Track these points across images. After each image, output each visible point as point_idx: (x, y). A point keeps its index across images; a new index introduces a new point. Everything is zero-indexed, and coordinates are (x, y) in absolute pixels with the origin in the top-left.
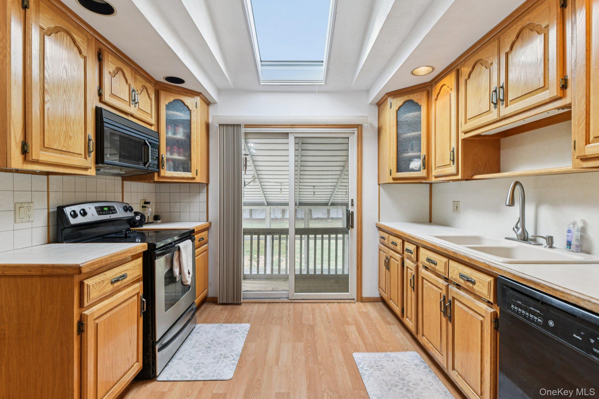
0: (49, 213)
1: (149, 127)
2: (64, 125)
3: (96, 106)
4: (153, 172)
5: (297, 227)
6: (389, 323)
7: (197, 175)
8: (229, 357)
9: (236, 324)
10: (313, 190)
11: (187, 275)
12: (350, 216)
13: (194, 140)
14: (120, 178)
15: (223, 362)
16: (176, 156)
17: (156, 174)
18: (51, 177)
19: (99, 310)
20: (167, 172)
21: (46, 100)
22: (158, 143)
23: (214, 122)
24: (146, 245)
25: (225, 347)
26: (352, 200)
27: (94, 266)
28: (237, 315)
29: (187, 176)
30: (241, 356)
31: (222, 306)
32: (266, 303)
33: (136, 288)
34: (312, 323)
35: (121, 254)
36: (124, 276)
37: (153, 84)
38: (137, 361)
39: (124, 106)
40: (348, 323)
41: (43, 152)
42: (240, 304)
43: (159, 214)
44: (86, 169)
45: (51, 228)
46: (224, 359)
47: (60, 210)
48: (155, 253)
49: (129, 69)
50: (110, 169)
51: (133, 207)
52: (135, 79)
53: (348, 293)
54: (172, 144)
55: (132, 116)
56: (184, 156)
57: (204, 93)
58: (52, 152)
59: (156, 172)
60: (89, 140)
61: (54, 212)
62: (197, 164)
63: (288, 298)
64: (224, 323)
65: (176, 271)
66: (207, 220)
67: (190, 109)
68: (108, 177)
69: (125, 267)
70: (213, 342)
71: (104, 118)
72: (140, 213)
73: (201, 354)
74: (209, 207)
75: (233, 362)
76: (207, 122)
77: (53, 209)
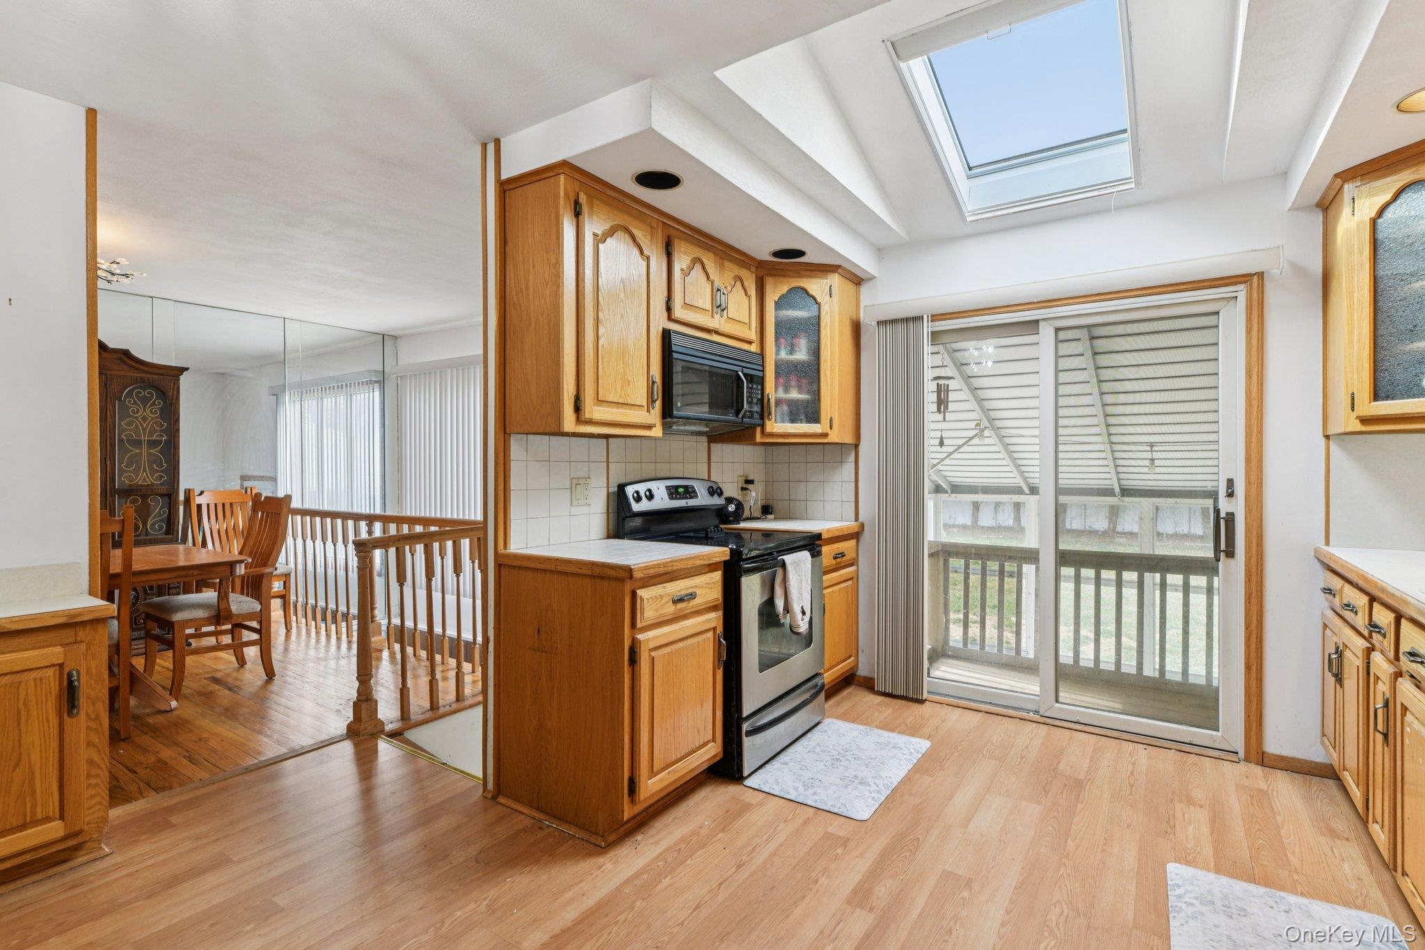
0: (608, 494)
1: (745, 346)
2: (621, 365)
3: (663, 328)
4: (753, 427)
5: (1062, 547)
6: (1333, 834)
7: (831, 428)
8: (869, 785)
9: (900, 736)
10: (1149, 455)
11: (799, 615)
12: (1223, 528)
13: (825, 361)
14: (705, 439)
15: (856, 789)
16: (794, 395)
17: (758, 429)
18: (611, 440)
19: (656, 638)
20: (778, 425)
21: (600, 334)
22: (760, 374)
23: (868, 319)
24: (727, 551)
25: (867, 766)
26: (1230, 483)
27: (648, 571)
28: (909, 720)
29: (812, 431)
30: (895, 790)
31: (882, 698)
32: (981, 711)
33: (711, 619)
34: (1082, 776)
35: (686, 559)
36: (692, 596)
37: (753, 269)
38: (714, 740)
39: (703, 320)
40: (1190, 801)
41: (597, 408)
42: (922, 702)
43: (771, 503)
44: (649, 427)
45: (611, 515)
46: (859, 786)
47: (621, 488)
48: (740, 566)
49: (711, 255)
50: (685, 424)
51: (724, 490)
52: (722, 267)
53: (1219, 734)
54: (784, 370)
55: (717, 333)
56: (808, 393)
57: (844, 265)
58: (607, 407)
59: (759, 425)
60: (653, 382)
61: (614, 493)
62: (831, 407)
63: (1036, 712)
64: (878, 727)
65: (780, 604)
66: (857, 519)
67: (819, 300)
68: (686, 438)
69: (693, 582)
70: (847, 753)
71: (673, 345)
72: (737, 500)
73: (821, 765)
74: (860, 489)
75: (876, 795)
76: (855, 318)
77: (614, 489)
